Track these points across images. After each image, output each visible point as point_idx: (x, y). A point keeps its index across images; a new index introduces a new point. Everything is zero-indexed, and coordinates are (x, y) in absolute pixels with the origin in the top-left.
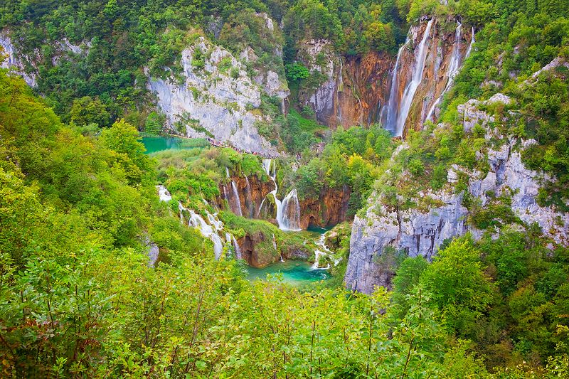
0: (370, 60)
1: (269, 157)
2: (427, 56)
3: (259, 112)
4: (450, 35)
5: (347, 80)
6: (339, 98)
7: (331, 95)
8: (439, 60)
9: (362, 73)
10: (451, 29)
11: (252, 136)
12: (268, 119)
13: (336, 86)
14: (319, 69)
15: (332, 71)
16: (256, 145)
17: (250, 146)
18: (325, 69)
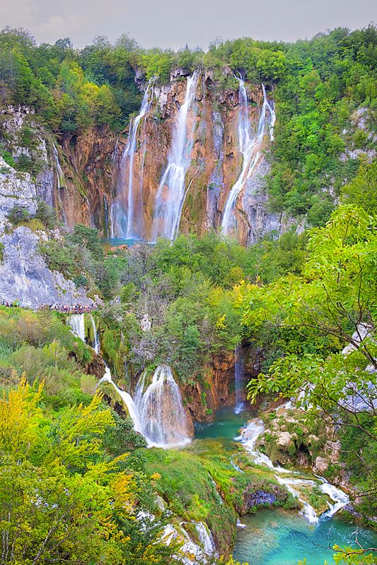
0: (88, 139)
1: (78, 311)
2: (198, 126)
3: (40, 225)
4: (232, 94)
5: (67, 169)
6: (62, 197)
7: (49, 194)
8: (219, 131)
9: (80, 158)
10: (230, 87)
11: (32, 274)
12: (57, 236)
13: (55, 179)
14: (26, 152)
15: (46, 154)
16: (45, 291)
17: (30, 294)
18: (35, 153)
